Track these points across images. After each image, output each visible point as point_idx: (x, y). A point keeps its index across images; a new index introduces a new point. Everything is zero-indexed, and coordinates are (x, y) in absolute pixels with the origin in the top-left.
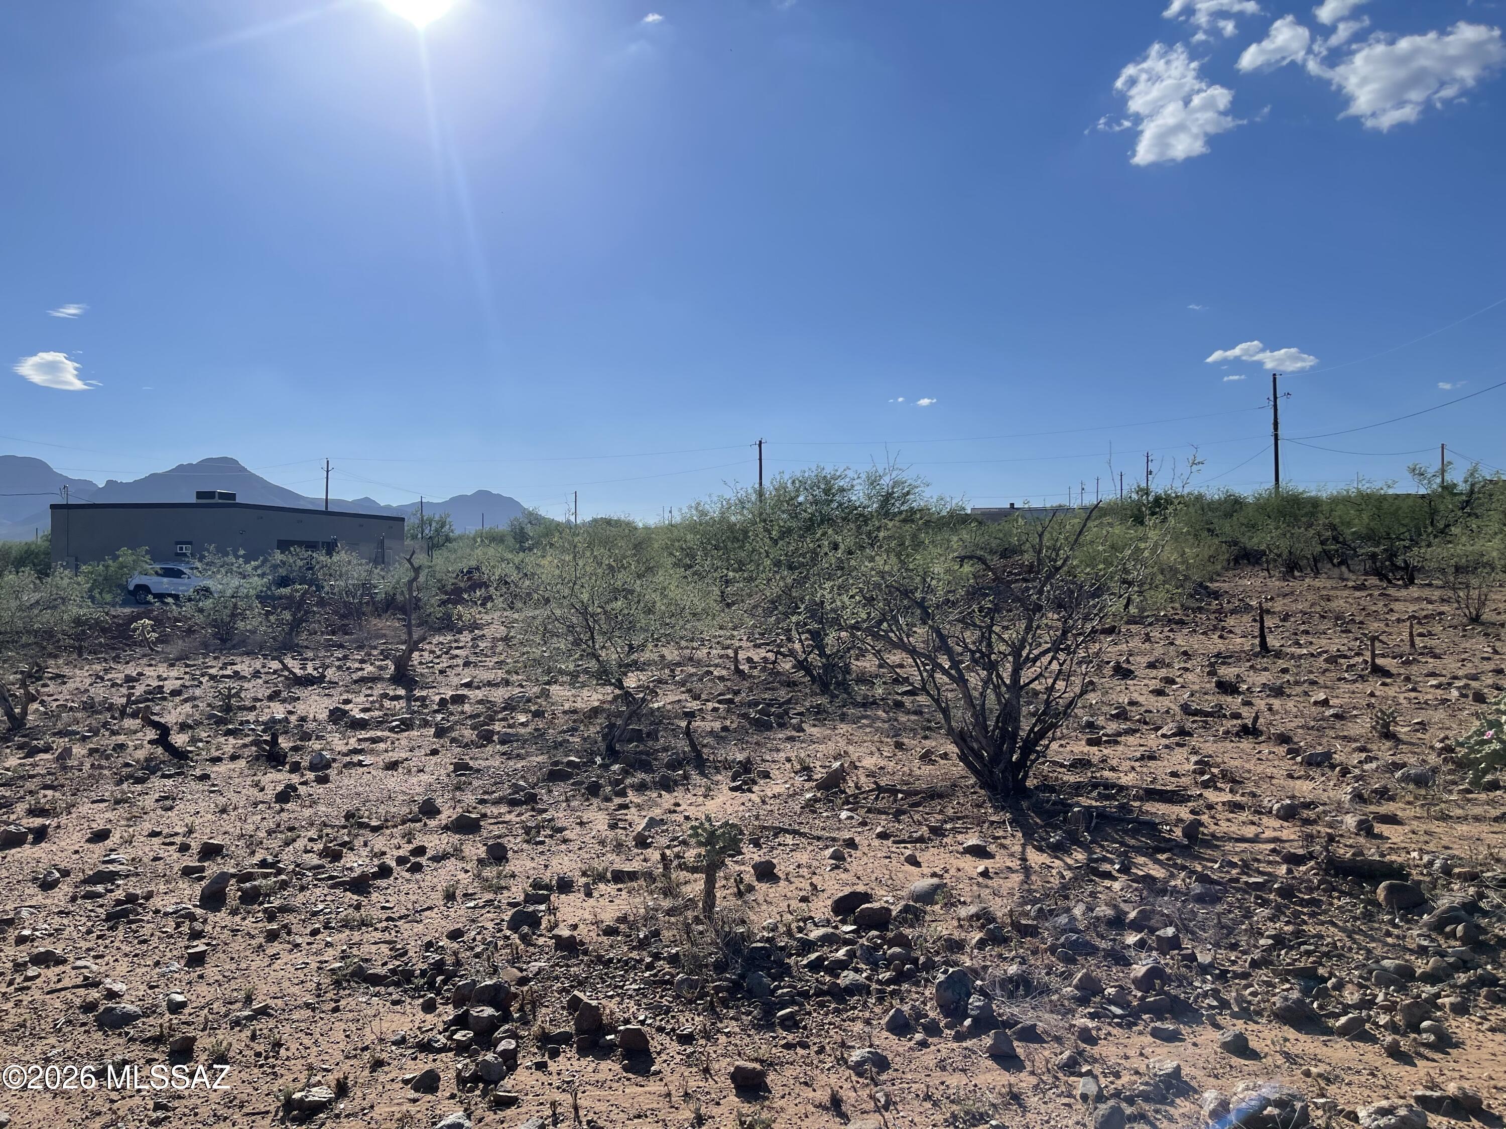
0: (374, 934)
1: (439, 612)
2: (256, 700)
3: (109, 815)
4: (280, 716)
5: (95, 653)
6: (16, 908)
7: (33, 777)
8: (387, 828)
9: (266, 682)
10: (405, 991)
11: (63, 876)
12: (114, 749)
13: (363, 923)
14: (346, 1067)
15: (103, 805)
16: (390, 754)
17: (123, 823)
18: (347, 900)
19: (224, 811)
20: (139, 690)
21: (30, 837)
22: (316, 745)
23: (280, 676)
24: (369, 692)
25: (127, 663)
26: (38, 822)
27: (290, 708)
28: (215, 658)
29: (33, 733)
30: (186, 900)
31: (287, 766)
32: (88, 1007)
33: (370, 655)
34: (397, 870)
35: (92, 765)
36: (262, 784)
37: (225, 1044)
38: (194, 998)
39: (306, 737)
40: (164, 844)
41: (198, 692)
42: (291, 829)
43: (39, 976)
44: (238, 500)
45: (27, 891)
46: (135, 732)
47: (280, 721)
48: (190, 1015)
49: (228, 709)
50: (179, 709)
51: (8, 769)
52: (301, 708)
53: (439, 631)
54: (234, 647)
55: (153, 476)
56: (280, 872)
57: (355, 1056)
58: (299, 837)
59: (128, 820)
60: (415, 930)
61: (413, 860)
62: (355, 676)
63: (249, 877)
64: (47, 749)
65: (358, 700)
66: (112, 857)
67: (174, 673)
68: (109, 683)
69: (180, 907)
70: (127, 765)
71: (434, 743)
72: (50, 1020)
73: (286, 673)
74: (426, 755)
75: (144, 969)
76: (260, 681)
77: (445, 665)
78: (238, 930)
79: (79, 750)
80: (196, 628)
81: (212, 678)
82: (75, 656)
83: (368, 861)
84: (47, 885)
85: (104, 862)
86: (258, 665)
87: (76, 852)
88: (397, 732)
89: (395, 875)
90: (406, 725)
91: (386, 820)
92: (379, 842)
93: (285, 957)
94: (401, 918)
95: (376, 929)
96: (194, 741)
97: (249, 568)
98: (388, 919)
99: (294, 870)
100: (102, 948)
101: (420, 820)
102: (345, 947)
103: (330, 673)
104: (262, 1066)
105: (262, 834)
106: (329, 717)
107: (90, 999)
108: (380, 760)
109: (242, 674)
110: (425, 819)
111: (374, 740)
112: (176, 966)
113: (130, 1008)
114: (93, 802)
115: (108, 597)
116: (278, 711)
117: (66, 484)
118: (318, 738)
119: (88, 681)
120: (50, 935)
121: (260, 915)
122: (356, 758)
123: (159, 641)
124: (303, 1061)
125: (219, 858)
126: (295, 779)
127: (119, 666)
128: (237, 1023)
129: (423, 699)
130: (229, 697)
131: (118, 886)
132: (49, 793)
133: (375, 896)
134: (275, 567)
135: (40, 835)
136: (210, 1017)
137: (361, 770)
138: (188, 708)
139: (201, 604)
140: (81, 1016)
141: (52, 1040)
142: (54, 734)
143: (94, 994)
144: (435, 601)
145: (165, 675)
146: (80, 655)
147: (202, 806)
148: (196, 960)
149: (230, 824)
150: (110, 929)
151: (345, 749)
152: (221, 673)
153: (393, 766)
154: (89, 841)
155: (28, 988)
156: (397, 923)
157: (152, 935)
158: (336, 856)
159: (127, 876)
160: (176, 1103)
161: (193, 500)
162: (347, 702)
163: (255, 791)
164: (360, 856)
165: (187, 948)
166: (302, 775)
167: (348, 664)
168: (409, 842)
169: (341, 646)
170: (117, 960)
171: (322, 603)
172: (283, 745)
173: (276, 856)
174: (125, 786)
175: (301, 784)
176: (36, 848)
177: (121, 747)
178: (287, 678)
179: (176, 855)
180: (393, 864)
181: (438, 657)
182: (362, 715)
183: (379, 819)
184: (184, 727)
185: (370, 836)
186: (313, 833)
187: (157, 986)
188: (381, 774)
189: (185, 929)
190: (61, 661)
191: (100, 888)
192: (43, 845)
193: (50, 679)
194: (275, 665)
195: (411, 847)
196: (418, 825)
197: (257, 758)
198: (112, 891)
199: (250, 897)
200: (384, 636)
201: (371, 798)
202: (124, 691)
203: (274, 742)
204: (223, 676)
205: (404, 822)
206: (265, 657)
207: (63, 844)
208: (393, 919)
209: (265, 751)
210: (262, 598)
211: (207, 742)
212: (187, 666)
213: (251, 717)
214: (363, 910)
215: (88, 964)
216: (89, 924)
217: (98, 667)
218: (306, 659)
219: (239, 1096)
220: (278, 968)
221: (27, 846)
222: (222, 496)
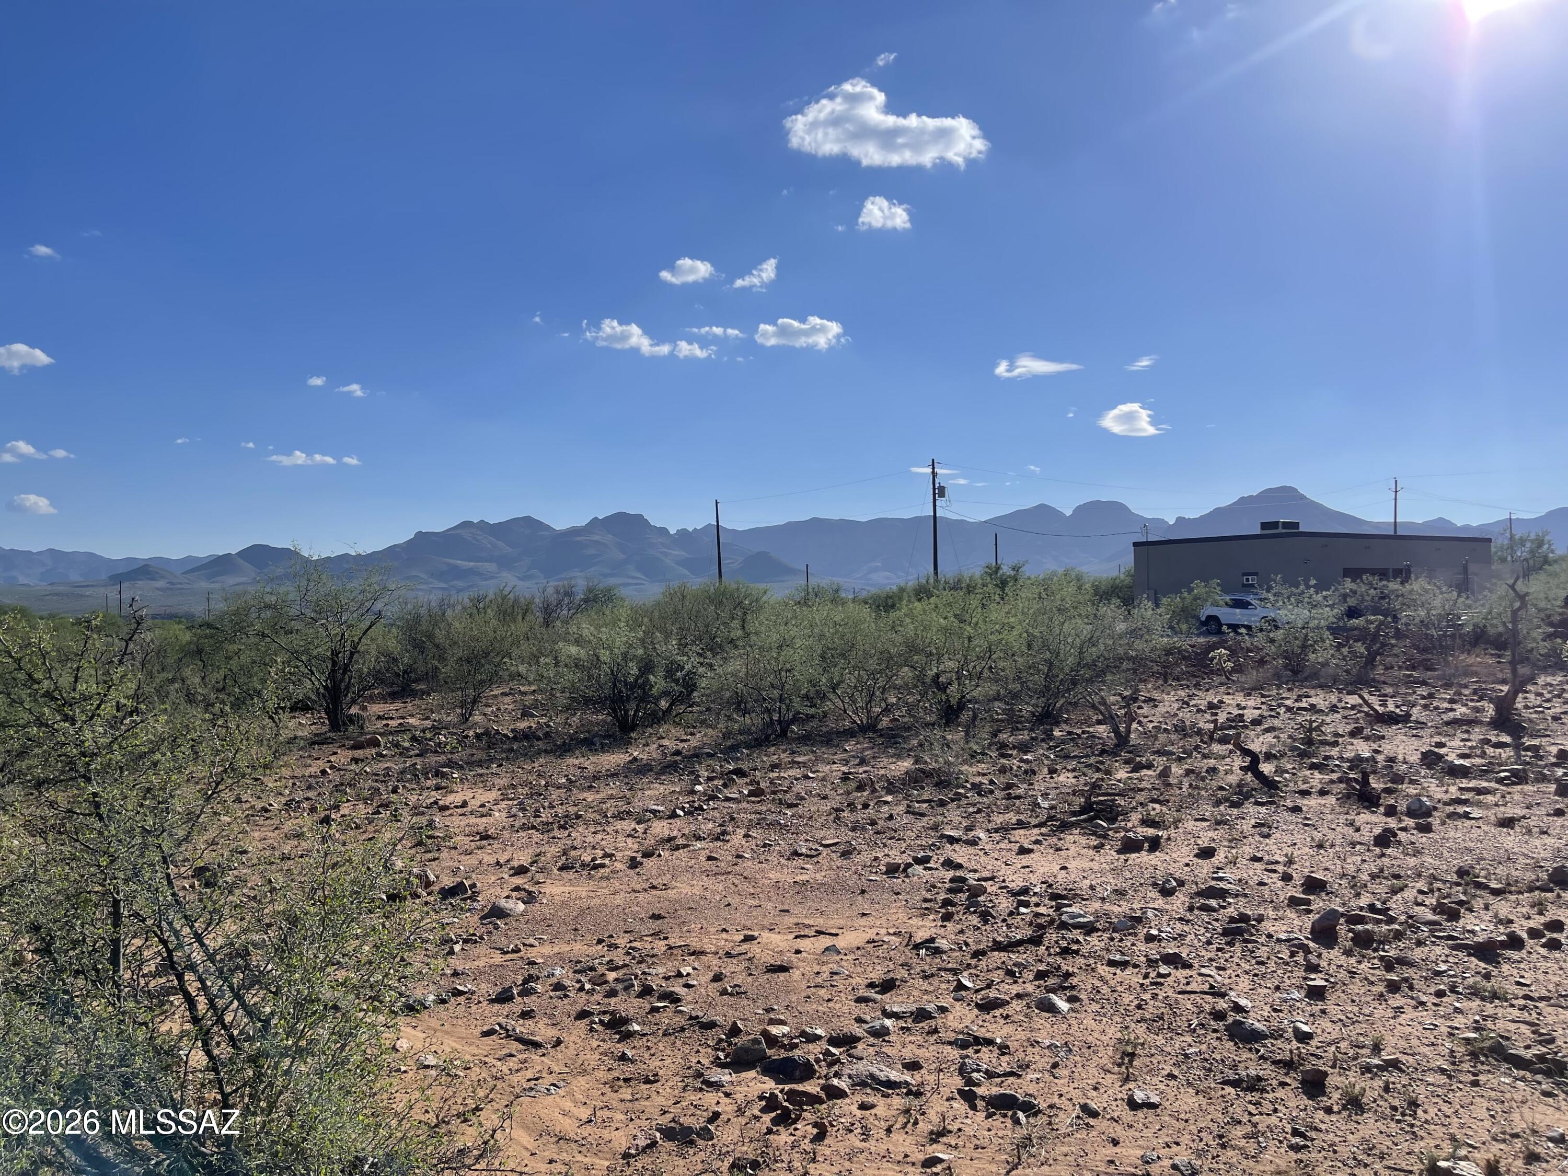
0: (1510, 1010)
1: (1544, 647)
2: (1337, 735)
3: (1211, 834)
4: (1366, 754)
5: (1178, 680)
6: (1142, 909)
7: (1141, 790)
8: (1510, 892)
9: (1345, 717)
10: (1558, 1084)
11: (1179, 885)
12: (1207, 771)
13: (1494, 996)
14: (1496, 1148)
15: (1205, 824)
16: (1502, 809)
17: (1226, 843)
18: (1473, 966)
19: (1320, 846)
20: (1222, 718)
21: (1146, 845)
22: (1412, 790)
23: (1360, 712)
24: (1465, 736)
25: (1207, 690)
26: (1151, 832)
27: (1375, 746)
28: (1289, 690)
29: (1136, 751)
30: (1296, 930)
31: (1382, 809)
32: (1219, 1016)
33: (1460, 694)
34: (1530, 943)
35: (1191, 785)
36: (1358, 824)
37: (1357, 1087)
38: (1319, 1031)
39: (1398, 779)
40: (1266, 870)
41: (1276, 723)
42: (1397, 877)
43: (1169, 975)
44: (1301, 529)
45: (1149, 894)
46: (1224, 758)
47: (1367, 760)
48: (1318, 1048)
49: (1309, 742)
50: (1261, 739)
51: (1119, 781)
52: (1388, 748)
53: (1545, 669)
54: (1306, 679)
55: (1218, 511)
56: (1392, 920)
57: (1504, 1141)
58: (1406, 886)
59: (1230, 841)
60: (1562, 1017)
61: (1549, 935)
62: (1445, 717)
63: (1361, 920)
64: (1149, 766)
65: (1452, 744)
66: (1220, 875)
67: (1251, 703)
68: (1195, 709)
69: (1292, 936)
70: (1221, 788)
71: (1557, 802)
72: (1184, 1018)
73: (1366, 709)
74: (1548, 815)
75: (1267, 991)
76: (1339, 716)
77: (1559, 710)
78: (1355, 973)
79: (1177, 770)
80: (1267, 658)
81: (1289, 709)
82: (1161, 682)
83: (1492, 927)
84: (1167, 892)
85: (1214, 879)
86: (1333, 698)
87: (1187, 865)
88: (1507, 785)
89: (1528, 948)
90: (1519, 778)
91: (1509, 884)
92: (1503, 908)
93: (1410, 1013)
94: (1541, 999)
95: (1512, 1006)
96: (1280, 771)
97: (1319, 598)
98: (1526, 997)
99: (1406, 922)
100: (1222, 961)
101: (1551, 891)
102: (1477, 1018)
103: (1416, 712)
104: (1398, 1121)
105: (1365, 877)
106: (1422, 760)
107: (1218, 1008)
108: (1491, 814)
109: (1318, 707)
110: (1557, 890)
111: (1480, 791)
112: (1296, 995)
113: (1259, 1026)
114: (1196, 820)
115: (1184, 627)
116: (1363, 749)
117: (1146, 524)
118: (1412, 782)
119: (1176, 706)
120: (1175, 939)
121: (1376, 961)
122: (1461, 809)
123: (1234, 670)
124: (1444, 1129)
125: (1323, 894)
126: (1392, 823)
127: (1200, 693)
128: (1367, 1069)
129: (1535, 749)
130: (1311, 730)
131: (1230, 904)
132: (1157, 806)
133: (1505, 967)
134: (1345, 597)
135: (1155, 844)
136: (1339, 1056)
137: (1468, 823)
138: (1269, 738)
139: (1272, 635)
140: (1212, 1023)
141: (1189, 1039)
142: (1154, 753)
143: (1222, 1004)
144: (1538, 634)
145: (1243, 704)
146: (1166, 681)
147: (1298, 838)
148: (1316, 994)
149: (1327, 859)
150: (1228, 943)
151: (1446, 797)
152: (1297, 705)
153: (1507, 823)
154: (1197, 856)
155: (1162, 984)
156: (1538, 1004)
157: (1268, 958)
158: (1454, 916)
159: (1237, 896)
160: (1313, 1134)
161: (1258, 531)
162: (1441, 745)
163: (1351, 830)
164: (1482, 921)
165: (1305, 979)
166: (1400, 821)
167: (1435, 704)
168: (1541, 913)
169: (1424, 683)
170: (1237, 976)
171: (1399, 635)
172: (1374, 785)
173: (1384, 903)
174: (1222, 808)
175: (1402, 829)
176: (1152, 857)
177: (1213, 770)
178: (1367, 714)
179: (1280, 884)
180: (1525, 936)
181: (1548, 701)
182: (1461, 762)
183: (1499, 881)
184: (1269, 757)
185: (1491, 899)
186: (1421, 885)
187: (1281, 1011)
188: (1494, 830)
189: (1300, 958)
190: (1150, 686)
191: (1213, 903)
192: (1157, 853)
193: (1144, 702)
194: (1353, 700)
195: (1542, 920)
196: (1549, 895)
197: (1348, 796)
198: (1224, 907)
199: (1364, 941)
200: (1476, 674)
201: (1486, 855)
202: (1208, 716)
203: (1365, 782)
204: (1300, 709)
205: (1531, 890)
206: (1340, 691)
207: (1174, 855)
208: (1531, 999)
209: (1355, 789)
210: (1334, 630)
211: (1294, 774)
212: (1263, 696)
213: (1334, 752)
214: (1493, 980)
215: (1212, 973)
216: (1209, 935)
217: (1182, 693)
218: (1385, 695)
219: (1378, 1146)
220: (1404, 1022)
221: (1144, 853)
222: (1286, 525)
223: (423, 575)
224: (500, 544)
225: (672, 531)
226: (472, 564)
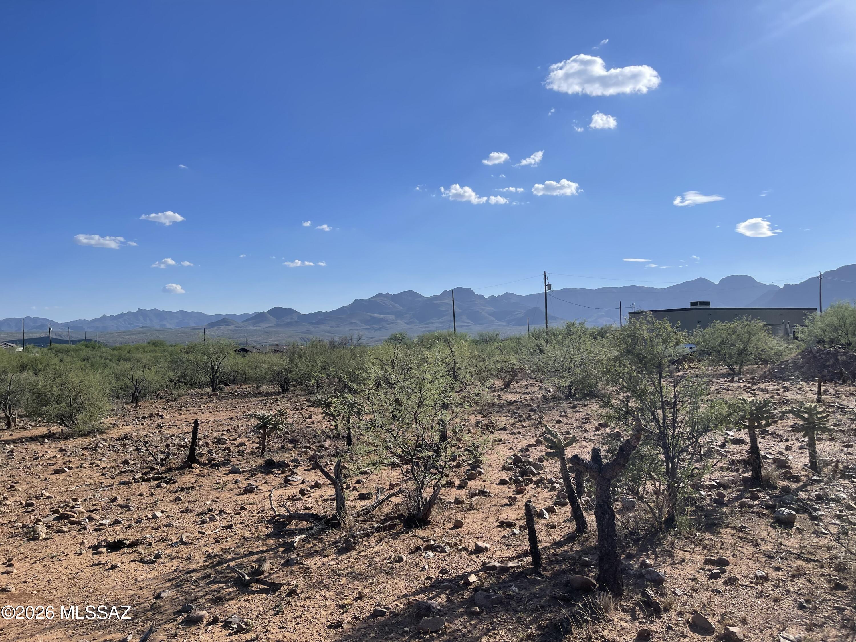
44: (712, 306)
161: (689, 306)
222: (702, 303)
223: (358, 322)
224: (396, 305)
225: (486, 297)
226: (382, 316)
